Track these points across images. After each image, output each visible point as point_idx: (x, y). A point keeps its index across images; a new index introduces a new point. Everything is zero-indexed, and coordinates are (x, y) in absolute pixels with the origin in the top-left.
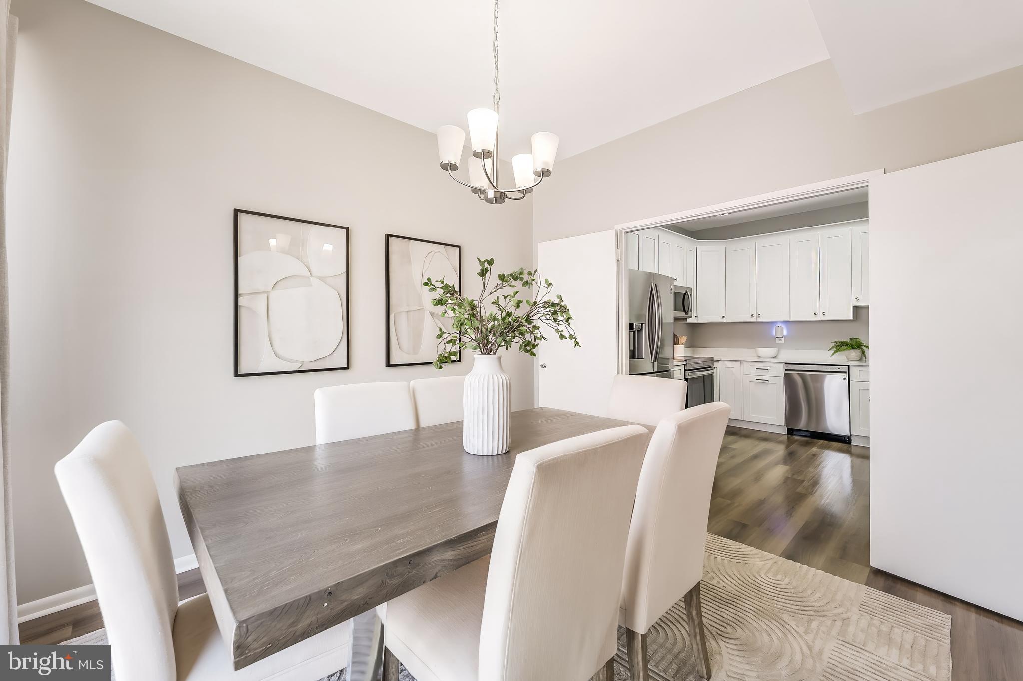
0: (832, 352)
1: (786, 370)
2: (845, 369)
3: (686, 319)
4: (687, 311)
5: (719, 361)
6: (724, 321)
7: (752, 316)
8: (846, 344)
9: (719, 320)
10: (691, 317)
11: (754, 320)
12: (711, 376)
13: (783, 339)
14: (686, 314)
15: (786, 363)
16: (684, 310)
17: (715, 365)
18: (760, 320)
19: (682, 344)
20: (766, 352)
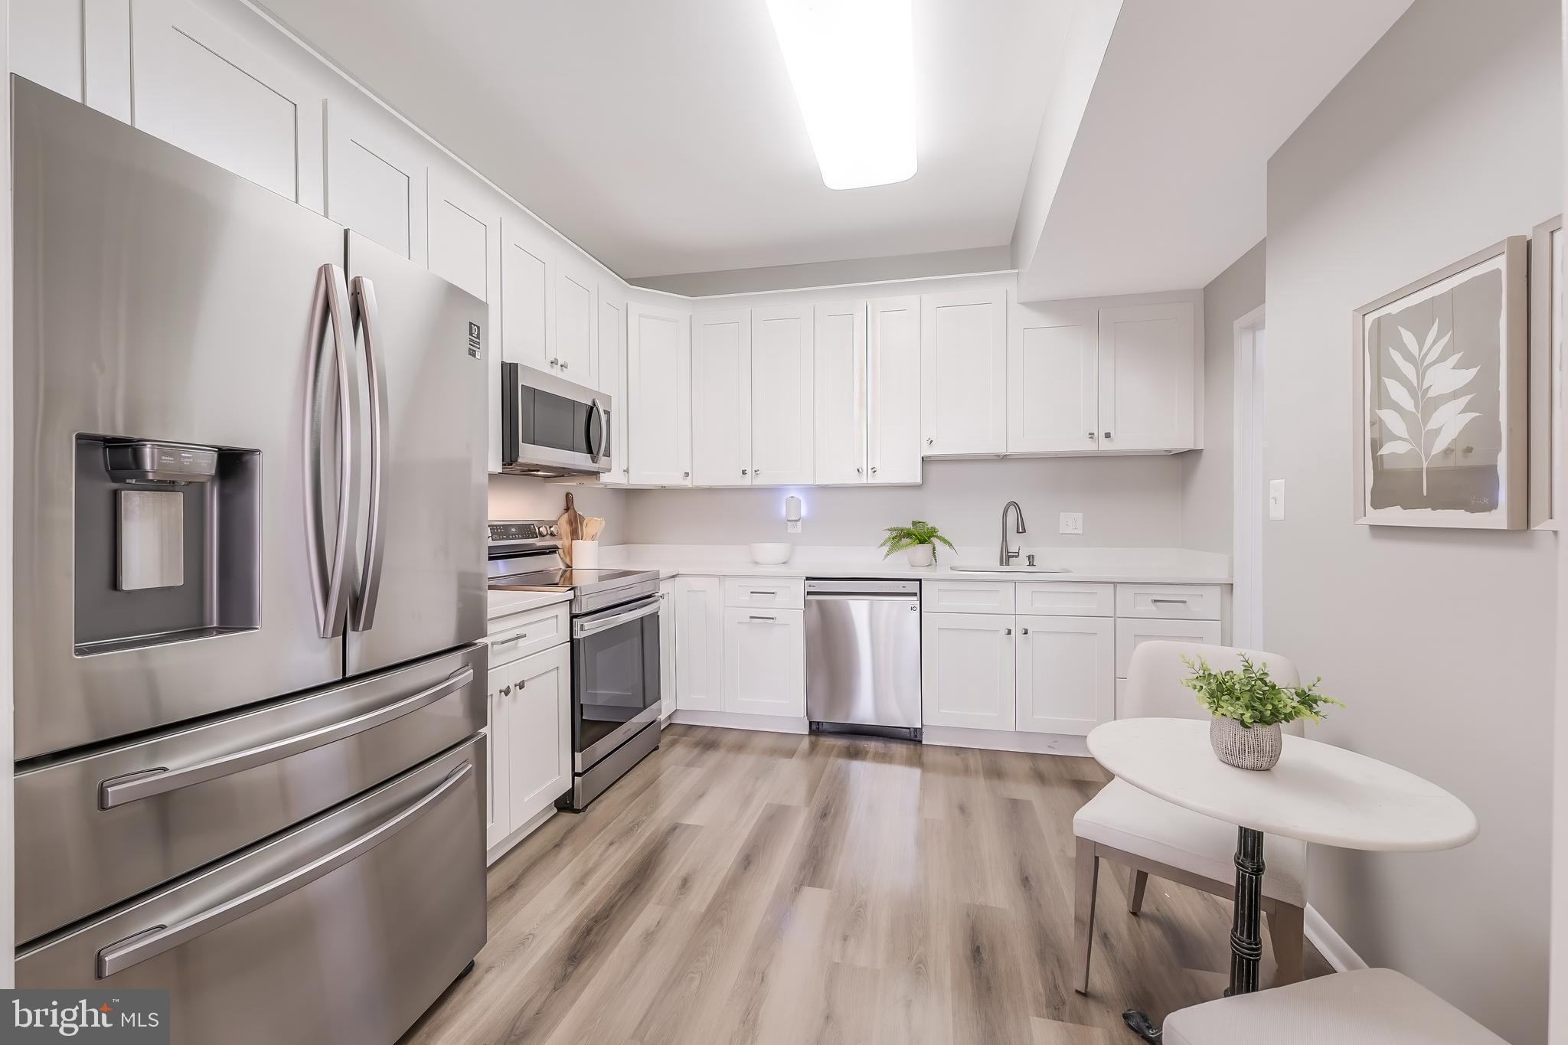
0: (886, 549)
1: (809, 593)
2: (913, 587)
3: (595, 474)
4: (595, 450)
5: (673, 577)
6: (687, 483)
7: (744, 472)
8: (908, 535)
9: (674, 479)
10: (609, 470)
11: (746, 481)
12: (655, 616)
13: (799, 523)
14: (594, 460)
15: (808, 579)
16: (590, 451)
17: (664, 588)
18: (760, 481)
19: (593, 538)
20: (770, 551)
